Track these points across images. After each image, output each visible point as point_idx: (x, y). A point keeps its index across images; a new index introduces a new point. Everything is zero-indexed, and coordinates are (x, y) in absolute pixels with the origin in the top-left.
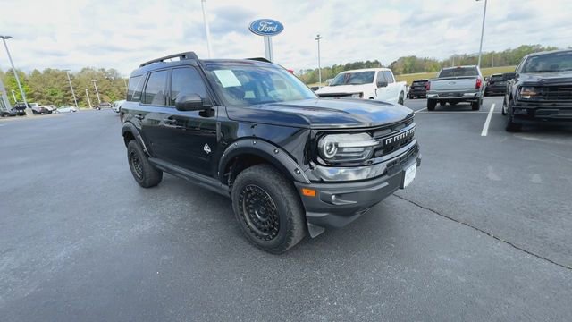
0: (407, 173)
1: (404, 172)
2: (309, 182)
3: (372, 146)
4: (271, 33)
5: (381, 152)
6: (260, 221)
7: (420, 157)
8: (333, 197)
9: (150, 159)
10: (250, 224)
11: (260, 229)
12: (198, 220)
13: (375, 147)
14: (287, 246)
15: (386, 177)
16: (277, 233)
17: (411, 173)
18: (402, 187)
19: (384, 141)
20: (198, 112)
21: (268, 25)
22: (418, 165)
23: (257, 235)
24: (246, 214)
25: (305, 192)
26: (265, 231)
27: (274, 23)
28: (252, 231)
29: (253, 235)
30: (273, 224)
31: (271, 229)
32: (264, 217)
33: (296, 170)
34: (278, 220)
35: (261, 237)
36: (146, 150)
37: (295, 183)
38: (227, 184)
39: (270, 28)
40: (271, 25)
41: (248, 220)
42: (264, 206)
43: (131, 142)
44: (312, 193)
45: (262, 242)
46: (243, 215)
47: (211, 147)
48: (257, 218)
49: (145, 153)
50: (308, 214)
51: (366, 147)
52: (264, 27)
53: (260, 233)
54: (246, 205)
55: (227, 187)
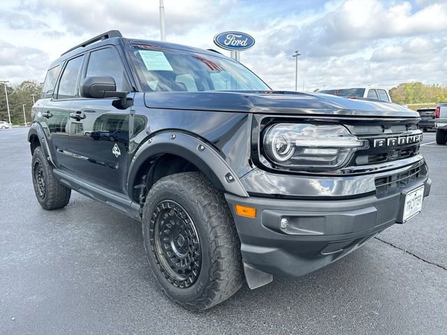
0: (408, 199)
1: (403, 197)
2: (246, 194)
3: (352, 148)
4: (239, 47)
5: (365, 159)
6: (175, 256)
7: (429, 181)
8: (284, 221)
9: (54, 170)
10: (161, 257)
11: (173, 267)
12: (97, 253)
13: (355, 149)
14: (208, 303)
15: (374, 199)
16: (196, 279)
17: (414, 200)
18: (399, 221)
19: (371, 142)
20: (111, 100)
21: (237, 39)
22: (426, 194)
23: (168, 277)
24: (158, 243)
25: (240, 210)
26: (180, 272)
27: (244, 36)
28: (163, 270)
29: (162, 276)
30: (192, 264)
31: (188, 271)
32: (182, 252)
33: (228, 175)
34: (199, 259)
35: (174, 281)
36: (50, 158)
37: (227, 196)
38: (138, 202)
39: (239, 42)
40: (239, 39)
41: (160, 251)
42: (185, 235)
43: (37, 149)
44: (250, 213)
45: (173, 288)
46: (153, 244)
47: (121, 148)
48: (171, 250)
49: (49, 162)
50: (244, 247)
51: (340, 149)
52: (231, 41)
53: (173, 273)
54: (160, 229)
55: (137, 206)
